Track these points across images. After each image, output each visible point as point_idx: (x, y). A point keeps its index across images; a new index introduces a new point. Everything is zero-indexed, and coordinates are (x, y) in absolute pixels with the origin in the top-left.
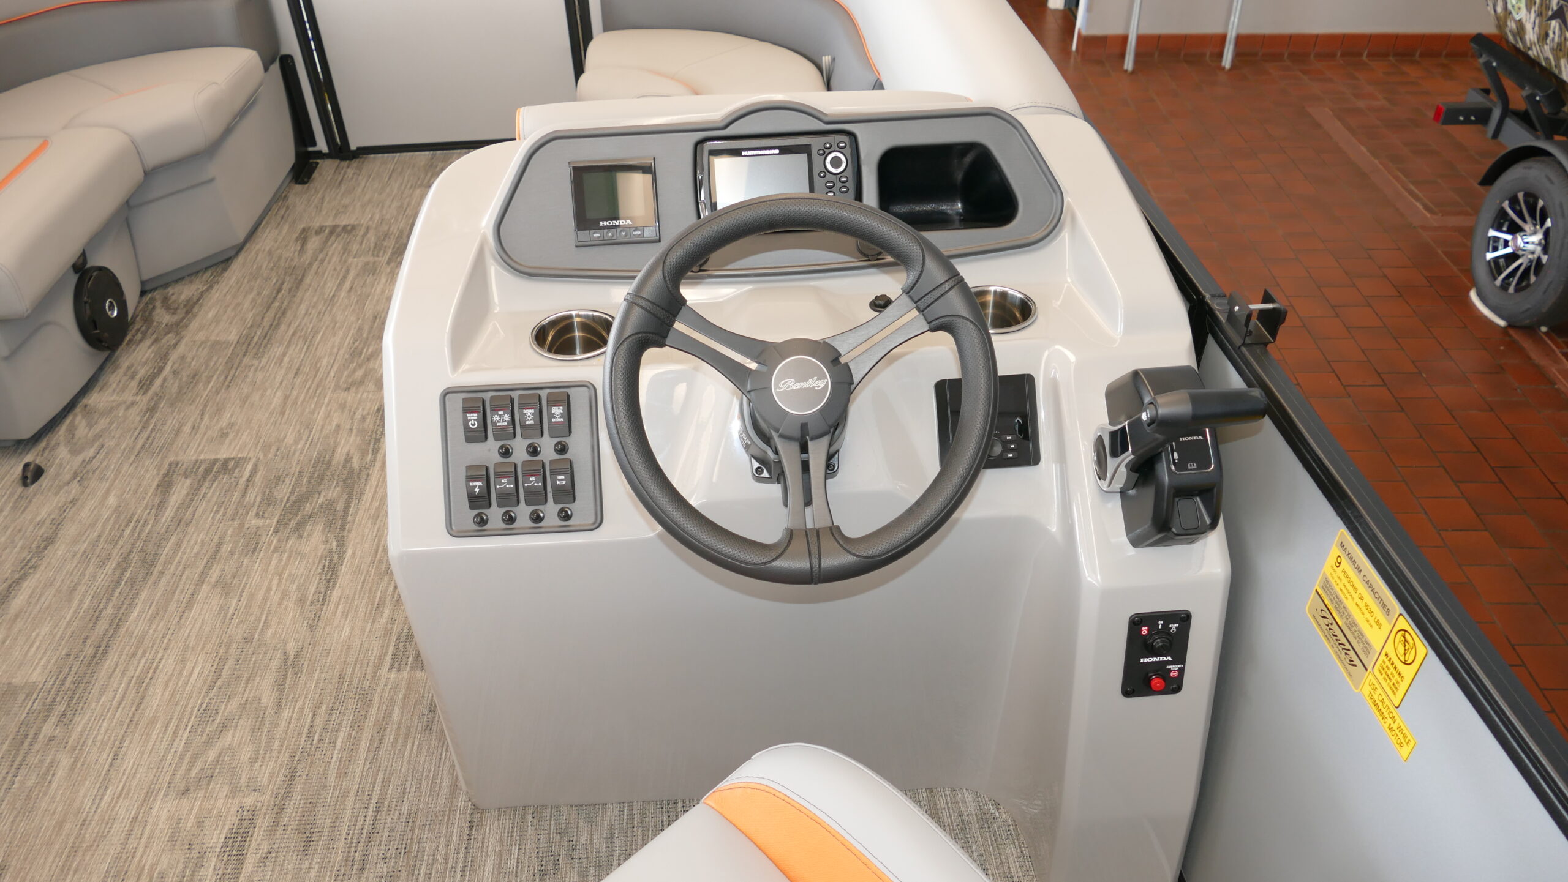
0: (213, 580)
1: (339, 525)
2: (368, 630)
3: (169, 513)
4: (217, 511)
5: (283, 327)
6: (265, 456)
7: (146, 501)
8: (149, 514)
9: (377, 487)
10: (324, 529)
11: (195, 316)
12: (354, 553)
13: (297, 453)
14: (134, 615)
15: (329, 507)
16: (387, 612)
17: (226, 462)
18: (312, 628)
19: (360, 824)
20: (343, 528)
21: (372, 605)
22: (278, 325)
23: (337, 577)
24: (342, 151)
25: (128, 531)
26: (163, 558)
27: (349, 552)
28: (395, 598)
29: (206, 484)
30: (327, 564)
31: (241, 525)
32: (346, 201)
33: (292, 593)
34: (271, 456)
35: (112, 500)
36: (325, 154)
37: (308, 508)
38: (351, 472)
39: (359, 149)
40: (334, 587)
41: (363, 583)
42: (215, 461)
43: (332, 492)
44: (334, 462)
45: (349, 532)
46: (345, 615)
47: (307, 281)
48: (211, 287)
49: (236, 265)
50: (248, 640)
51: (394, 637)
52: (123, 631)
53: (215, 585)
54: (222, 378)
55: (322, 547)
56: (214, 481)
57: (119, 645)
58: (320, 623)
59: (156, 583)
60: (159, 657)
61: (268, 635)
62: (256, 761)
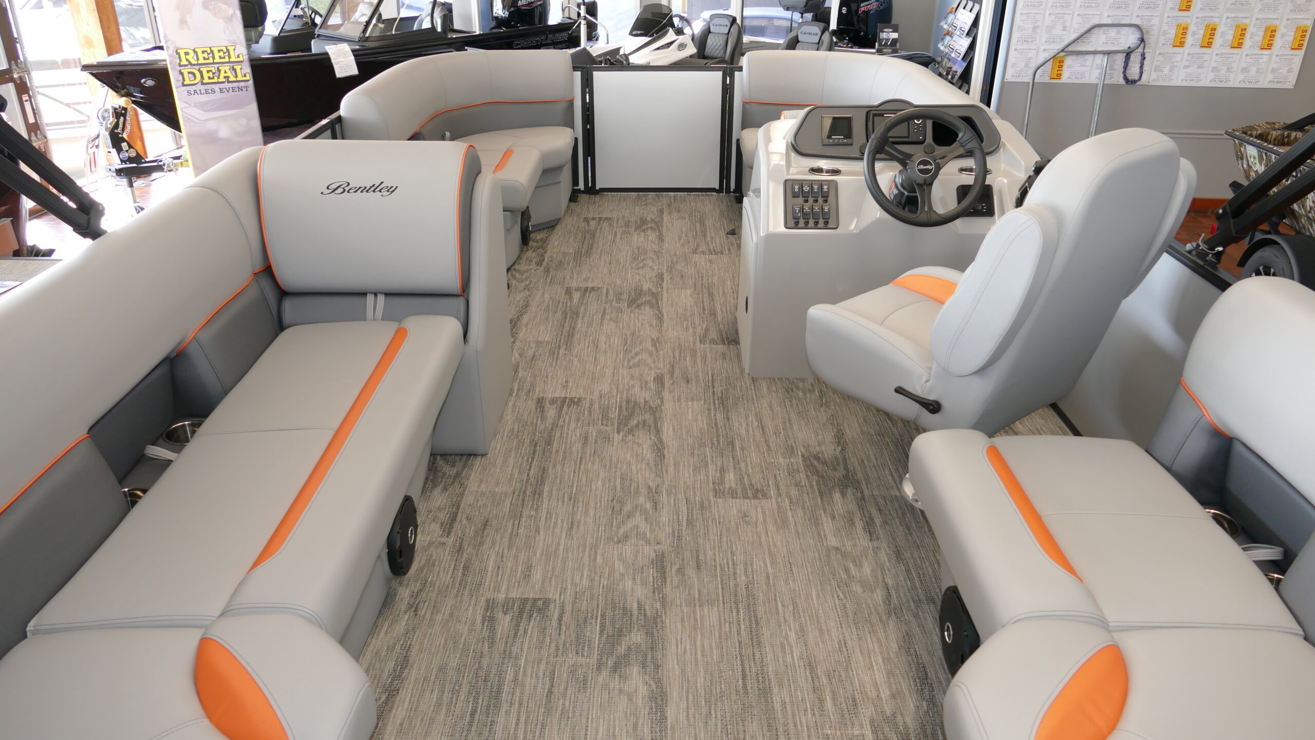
0: (608, 318)
1: (656, 307)
2: (685, 334)
3: (575, 300)
4: (598, 301)
5: (594, 250)
6: (610, 286)
7: (562, 297)
8: (566, 300)
10: (650, 308)
11: (548, 244)
13: (625, 287)
14: (579, 326)
15: (648, 302)
16: (691, 330)
17: (592, 287)
18: (660, 332)
19: (707, 378)
20: (658, 308)
21: (683, 328)
22: (591, 248)
24: (591, 190)
25: (560, 304)
26: (581, 313)
29: (587, 293)
30: (657, 316)
31: (611, 305)
32: (601, 209)
33: (646, 323)
34: (613, 287)
35: (546, 296)
36: (582, 191)
37: (638, 302)
38: (653, 293)
39: (600, 189)
40: (663, 322)
41: (676, 322)
42: (587, 288)
43: (647, 298)
44: (644, 290)
45: (662, 308)
46: (673, 330)
47: (597, 234)
48: (550, 235)
49: (558, 227)
50: (633, 334)
51: (697, 336)
53: (610, 320)
54: (575, 263)
55: (652, 312)
56: (591, 293)
58: (663, 331)
59: (583, 318)
60: (597, 336)
61: (642, 333)
62: (655, 362)
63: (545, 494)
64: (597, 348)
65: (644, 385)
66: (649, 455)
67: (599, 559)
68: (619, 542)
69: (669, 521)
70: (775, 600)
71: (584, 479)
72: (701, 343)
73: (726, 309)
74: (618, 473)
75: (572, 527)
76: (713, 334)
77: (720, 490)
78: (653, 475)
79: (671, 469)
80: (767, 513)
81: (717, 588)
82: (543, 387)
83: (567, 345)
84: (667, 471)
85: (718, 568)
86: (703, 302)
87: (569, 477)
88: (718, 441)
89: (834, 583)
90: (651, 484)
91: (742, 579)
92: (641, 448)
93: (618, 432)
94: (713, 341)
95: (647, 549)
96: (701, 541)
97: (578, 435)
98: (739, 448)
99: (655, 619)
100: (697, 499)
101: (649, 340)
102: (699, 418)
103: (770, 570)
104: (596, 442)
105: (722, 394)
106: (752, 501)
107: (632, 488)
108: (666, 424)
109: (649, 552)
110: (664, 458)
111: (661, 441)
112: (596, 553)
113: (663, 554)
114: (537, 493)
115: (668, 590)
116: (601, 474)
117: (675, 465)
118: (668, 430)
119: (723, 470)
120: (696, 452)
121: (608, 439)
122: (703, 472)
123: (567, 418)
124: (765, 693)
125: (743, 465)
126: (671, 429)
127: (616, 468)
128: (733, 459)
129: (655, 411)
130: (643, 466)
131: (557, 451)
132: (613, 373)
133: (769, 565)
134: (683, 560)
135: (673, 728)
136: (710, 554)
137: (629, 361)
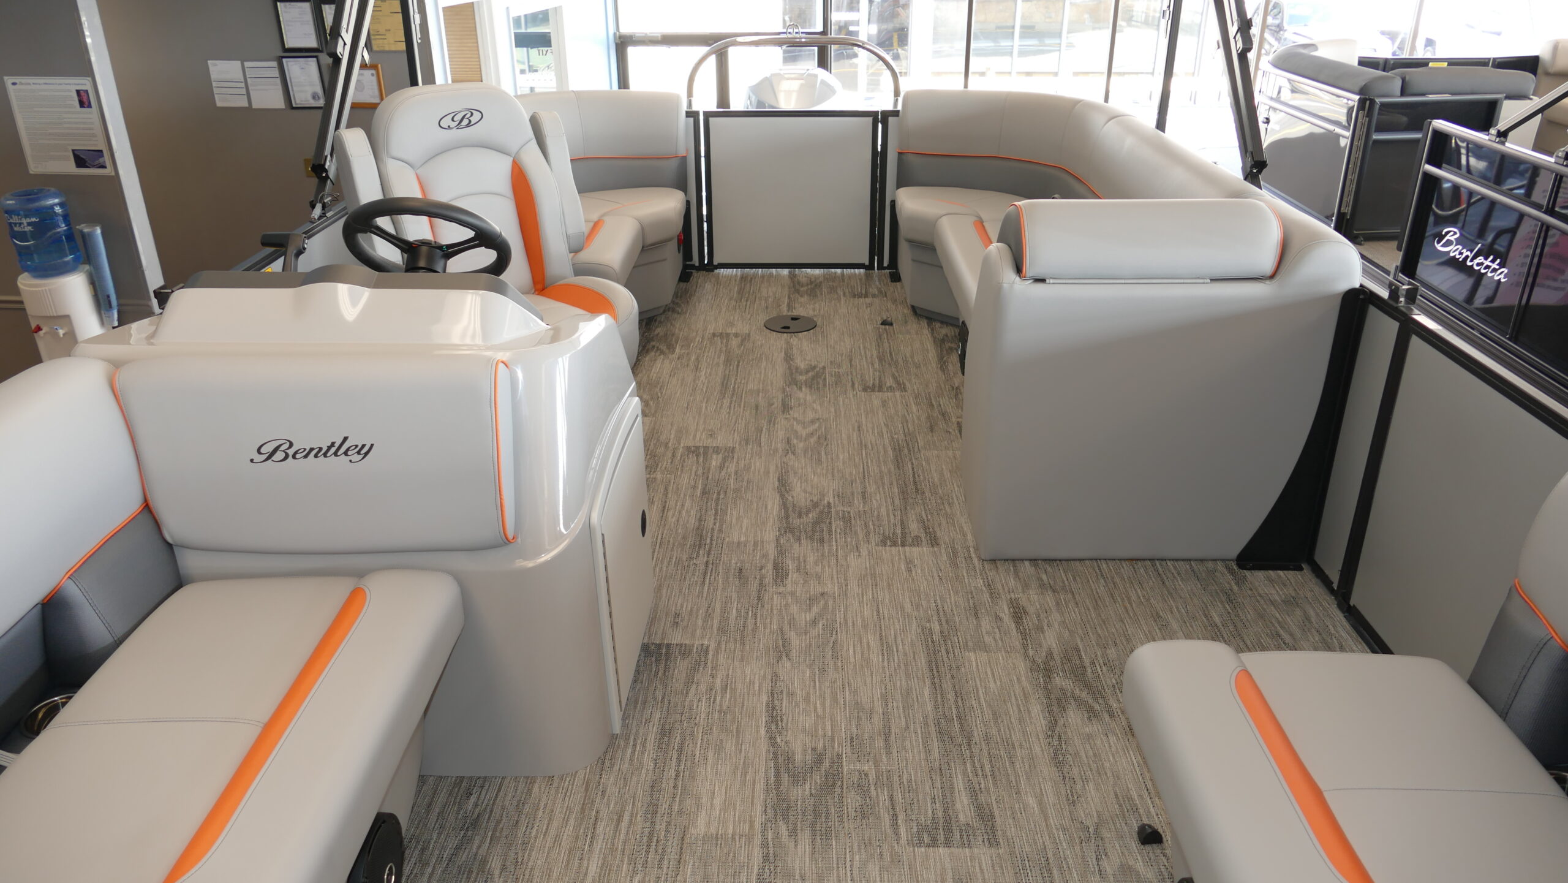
0: (875, 716)
1: (780, 760)
2: (731, 671)
3: (959, 783)
4: (910, 781)
6: (892, 847)
7: (993, 798)
8: (980, 784)
9: (753, 797)
10: (794, 754)
12: (758, 732)
13: (856, 849)
15: (797, 779)
16: (718, 681)
17: (934, 843)
18: (775, 677)
19: (713, 577)
20: (775, 756)
21: (731, 688)
23: (767, 711)
25: (987, 767)
26: (934, 736)
27: (763, 731)
28: (714, 691)
29: (940, 814)
30: (779, 722)
31: (877, 765)
33: (801, 700)
34: (885, 846)
37: (818, 778)
38: (785, 818)
40: (768, 704)
41: (743, 706)
43: (800, 793)
44: (808, 832)
45: (768, 751)
46: (751, 682)
50: (823, 670)
51: (709, 665)
52: (928, 682)
53: (872, 711)
55: (790, 737)
56: (934, 819)
57: (923, 671)
58: (770, 677)
59: (925, 717)
60: (886, 663)
61: (808, 673)
62: (785, 606)
63: (889, 449)
64: (881, 636)
65: (801, 566)
66: (795, 481)
67: (833, 410)
68: (818, 419)
69: (777, 431)
70: (706, 392)
71: (857, 460)
72: (708, 647)
73: (633, 752)
74: (825, 465)
75: (859, 427)
76: (680, 668)
77: (728, 453)
78: (791, 463)
79: (772, 468)
80: (692, 437)
81: (746, 397)
82: (939, 561)
83: (933, 641)
84: (777, 466)
85: (742, 406)
86: (677, 776)
87: (872, 461)
88: (719, 494)
89: (660, 399)
90: (793, 457)
91: (726, 402)
92: (803, 488)
93: (829, 504)
94: (685, 651)
95: (796, 415)
96: (753, 420)
97: (874, 501)
98: (698, 488)
99: (790, 384)
100: (751, 446)
101: (794, 654)
102: (734, 521)
103: (704, 405)
104: (853, 494)
105: (698, 553)
106: (701, 445)
107: (810, 453)
108: (775, 513)
109: (795, 414)
110: (779, 479)
111: (782, 496)
112: (836, 412)
113: (783, 412)
114: (898, 450)
115: (780, 396)
116: (841, 464)
117: (768, 472)
118: (773, 507)
119: (721, 467)
120: (745, 484)
121: (840, 496)
122: (742, 465)
123: (892, 520)
124: (728, 361)
125: (700, 471)
126: (769, 507)
127: (827, 470)
128: (708, 478)
129: (787, 529)
130: (800, 471)
131: (891, 484)
132: (846, 585)
133: (704, 408)
134: (768, 410)
135: (781, 351)
136: (747, 413)
137: (825, 608)
